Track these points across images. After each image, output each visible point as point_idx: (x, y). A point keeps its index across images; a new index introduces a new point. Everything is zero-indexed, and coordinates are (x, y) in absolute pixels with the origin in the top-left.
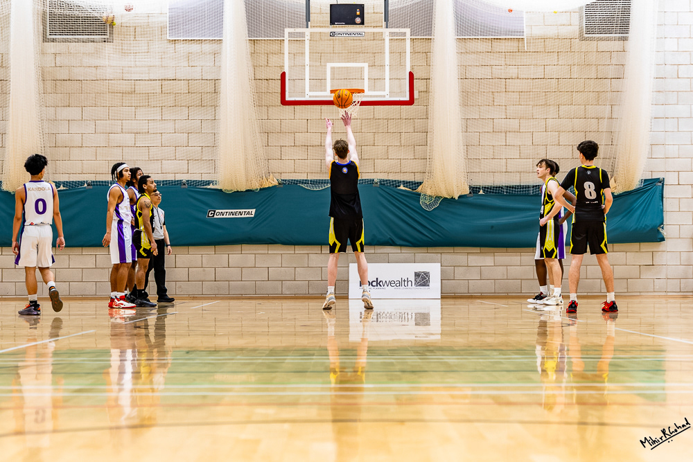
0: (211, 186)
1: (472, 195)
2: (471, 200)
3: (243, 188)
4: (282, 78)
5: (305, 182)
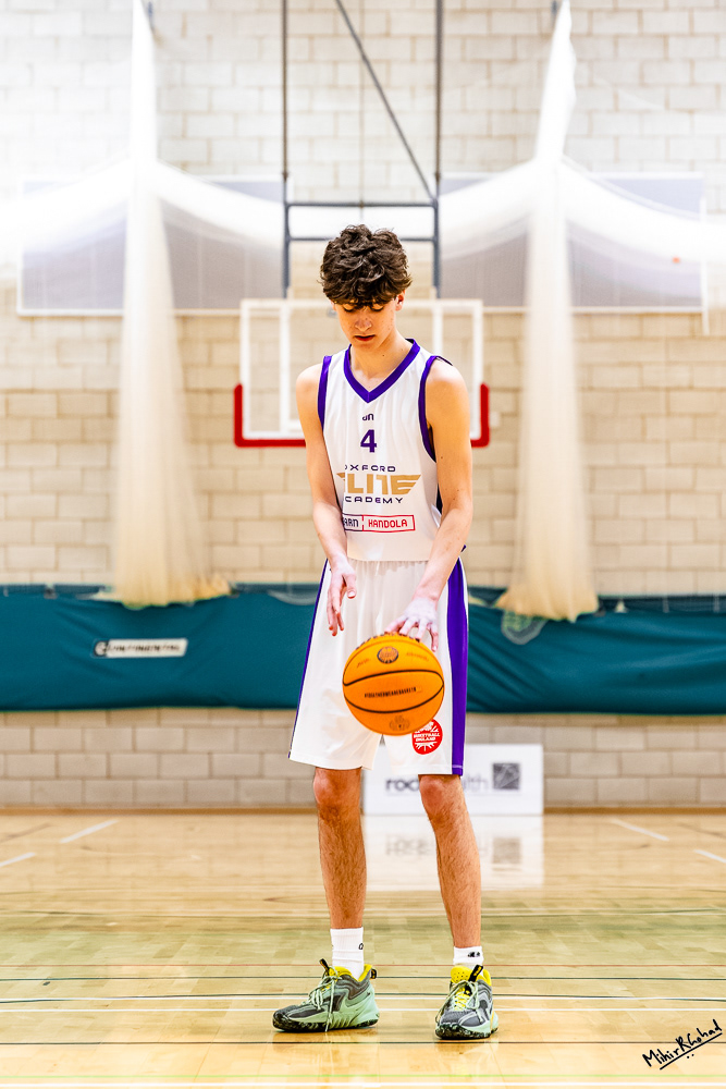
0: (100, 596)
1: (603, 613)
2: (603, 622)
3: (162, 599)
4: (238, 391)
5: (283, 588)
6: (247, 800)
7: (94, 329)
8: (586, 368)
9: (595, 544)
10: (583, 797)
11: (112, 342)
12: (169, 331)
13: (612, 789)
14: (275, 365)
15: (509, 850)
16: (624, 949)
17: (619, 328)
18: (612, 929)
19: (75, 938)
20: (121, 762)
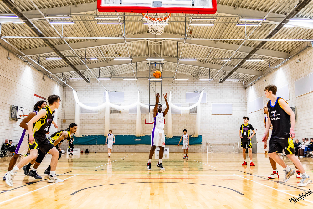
0: (135, 136)
1: (174, 137)
3: (140, 136)
4: (146, 120)
5: (149, 135)
6: (146, 152)
7: (134, 115)
8: (172, 118)
9: (173, 132)
10: (172, 152)
11: (136, 116)
12: (141, 115)
13: (174, 151)
14: (149, 118)
15: (166, 156)
16: (175, 163)
17: (175, 115)
18: (175, 162)
19: (133, 162)
20: (136, 149)
